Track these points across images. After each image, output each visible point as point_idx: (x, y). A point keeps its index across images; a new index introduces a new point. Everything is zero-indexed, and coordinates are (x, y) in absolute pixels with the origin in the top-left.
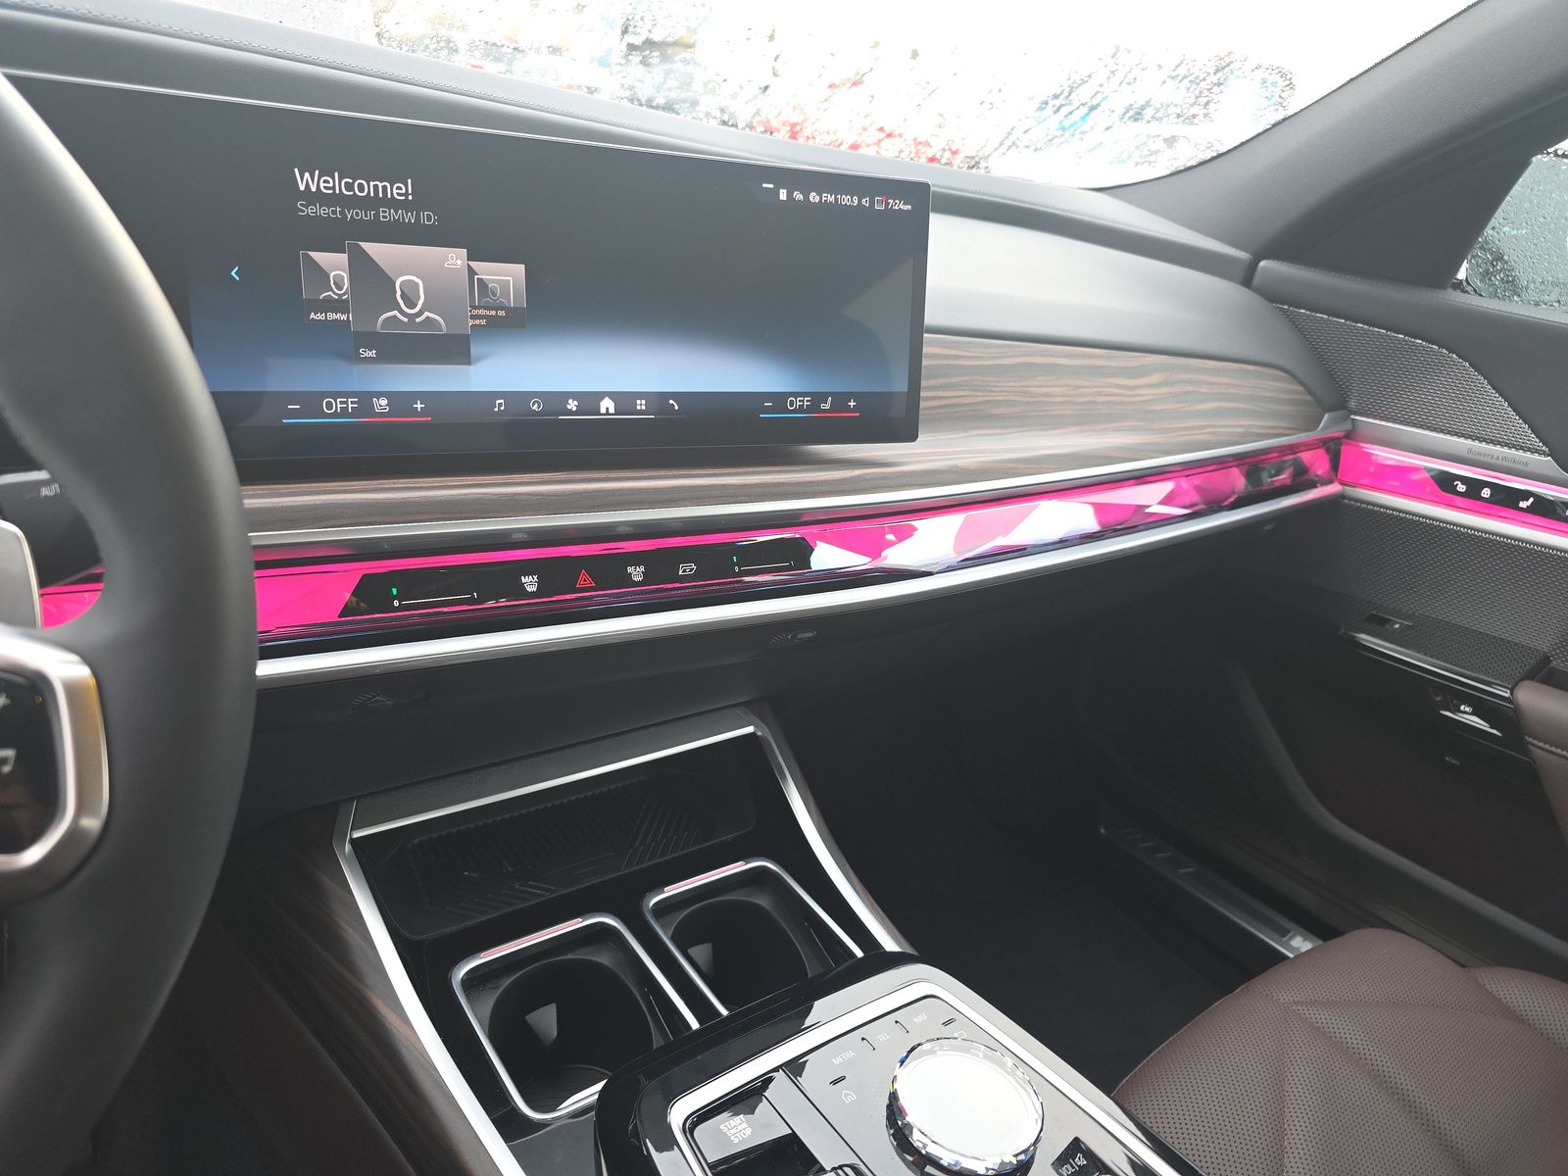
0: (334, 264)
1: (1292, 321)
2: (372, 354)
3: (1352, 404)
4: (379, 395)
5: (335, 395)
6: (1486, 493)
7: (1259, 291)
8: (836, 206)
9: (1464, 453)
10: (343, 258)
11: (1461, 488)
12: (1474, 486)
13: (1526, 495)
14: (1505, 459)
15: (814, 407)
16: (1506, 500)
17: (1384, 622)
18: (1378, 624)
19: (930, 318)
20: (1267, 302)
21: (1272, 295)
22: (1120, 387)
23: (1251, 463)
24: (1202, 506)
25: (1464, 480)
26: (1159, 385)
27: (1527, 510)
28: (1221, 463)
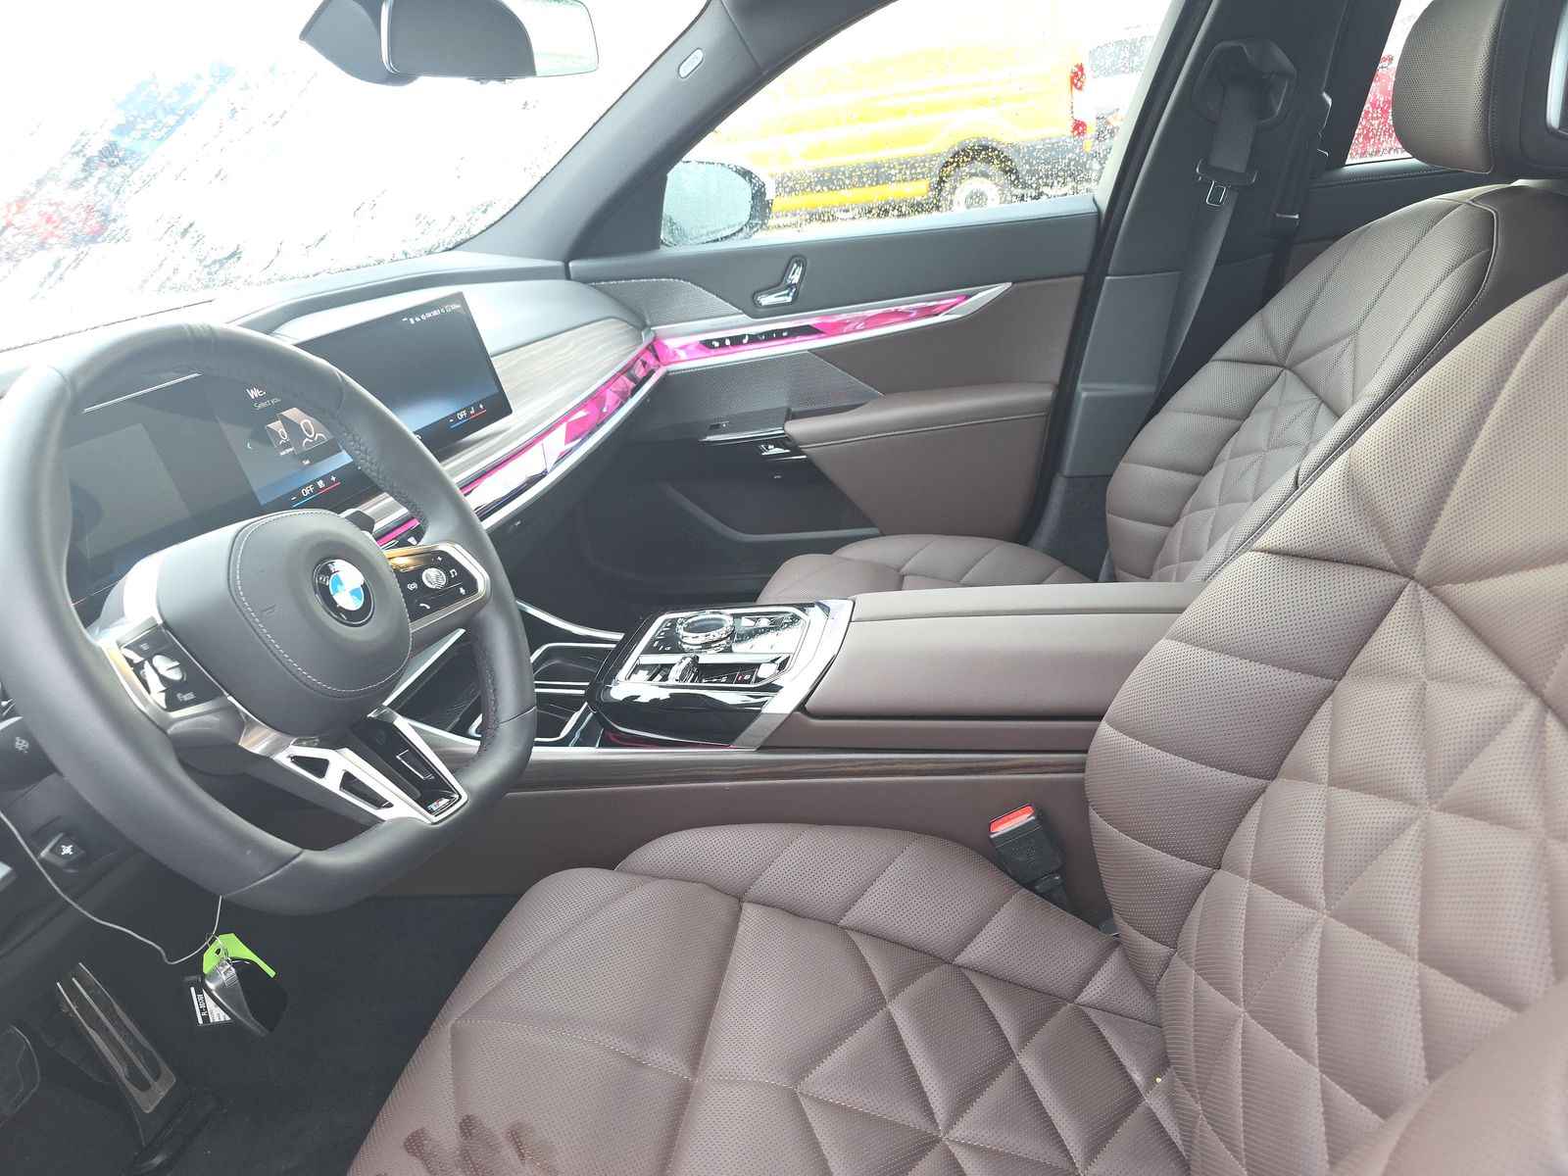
0: (277, 426)
1: (600, 289)
2: (308, 462)
3: (648, 322)
4: (318, 480)
5: (304, 487)
6: (728, 342)
7: (576, 280)
8: (433, 318)
9: (709, 327)
10: (279, 423)
11: (717, 344)
12: (721, 341)
13: (743, 336)
14: (728, 323)
15: (469, 415)
16: (737, 341)
17: (718, 426)
18: (715, 428)
19: (490, 350)
20: (583, 285)
21: (585, 280)
22: (561, 355)
23: (627, 370)
24: (621, 400)
25: (717, 340)
26: (574, 348)
27: (748, 343)
28: (616, 377)
